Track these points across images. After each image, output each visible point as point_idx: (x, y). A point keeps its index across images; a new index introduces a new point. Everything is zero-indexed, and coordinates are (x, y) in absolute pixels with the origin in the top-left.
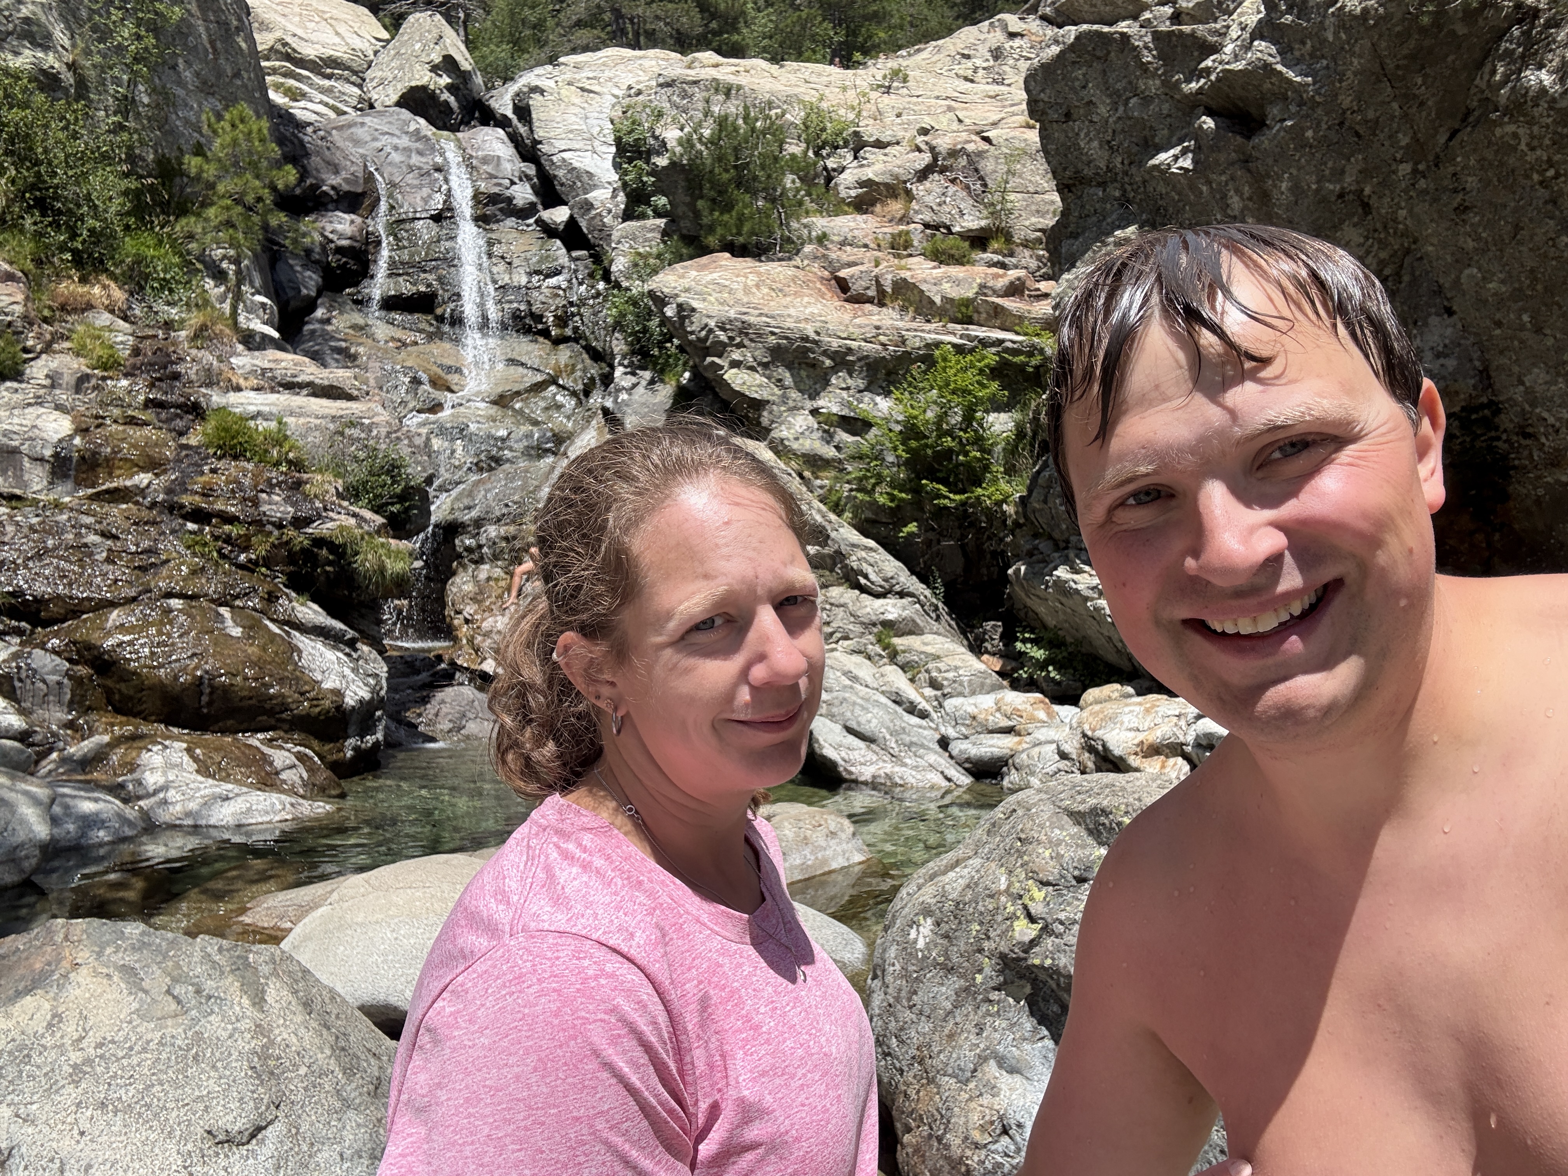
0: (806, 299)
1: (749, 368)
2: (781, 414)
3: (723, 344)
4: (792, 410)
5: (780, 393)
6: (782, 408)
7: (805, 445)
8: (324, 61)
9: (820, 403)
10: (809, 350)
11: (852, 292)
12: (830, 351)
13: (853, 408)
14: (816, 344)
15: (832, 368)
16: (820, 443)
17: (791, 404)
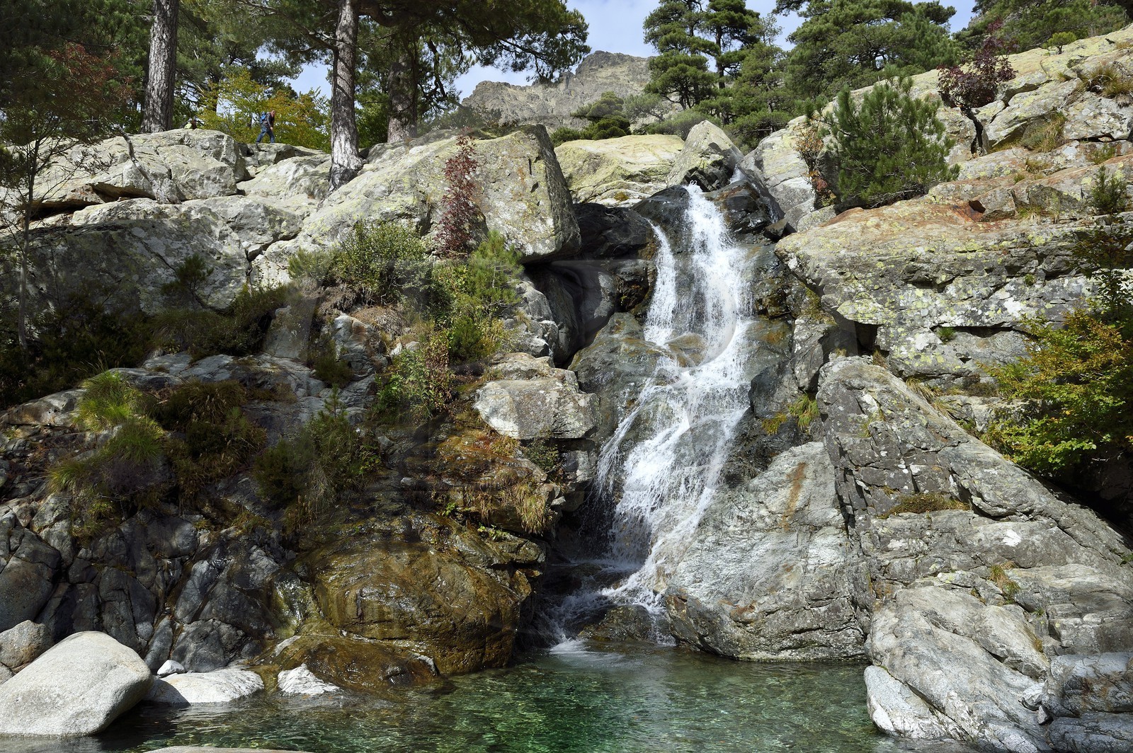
0: (932, 226)
1: (861, 298)
2: (898, 336)
3: (836, 281)
4: (911, 330)
5: (895, 315)
6: (900, 330)
7: (928, 361)
8: (645, 173)
9: (943, 318)
10: (921, 269)
11: (987, 212)
12: (945, 267)
13: (977, 318)
14: (928, 262)
15: (950, 282)
16: (947, 358)
17: (908, 324)
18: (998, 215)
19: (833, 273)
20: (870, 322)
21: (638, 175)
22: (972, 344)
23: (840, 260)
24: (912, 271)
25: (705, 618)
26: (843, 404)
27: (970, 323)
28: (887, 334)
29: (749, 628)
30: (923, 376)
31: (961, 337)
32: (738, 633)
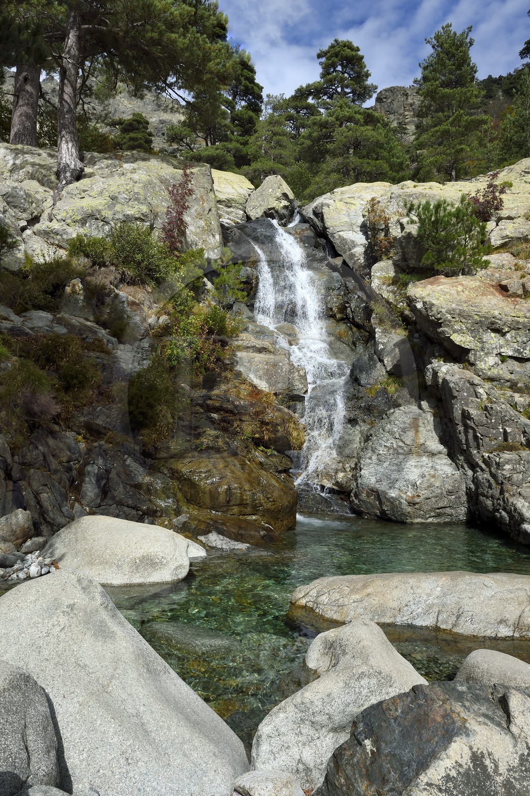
0: (489, 297)
1: (464, 333)
2: (481, 356)
3: (450, 321)
4: (487, 354)
5: (480, 345)
6: (482, 353)
7: (494, 372)
8: (229, 201)
9: (502, 350)
10: (497, 323)
11: (510, 292)
12: (508, 324)
13: (520, 353)
14: (500, 320)
15: (508, 332)
16: (503, 371)
17: (486, 351)
18: (515, 295)
19: (449, 317)
20: (468, 347)
21: (224, 201)
22: (516, 366)
23: (454, 310)
24: (493, 323)
25: (390, 501)
26: (466, 392)
27: (516, 355)
28: (475, 355)
29: (417, 506)
30: (491, 379)
31: (510, 361)
32: (409, 509)
